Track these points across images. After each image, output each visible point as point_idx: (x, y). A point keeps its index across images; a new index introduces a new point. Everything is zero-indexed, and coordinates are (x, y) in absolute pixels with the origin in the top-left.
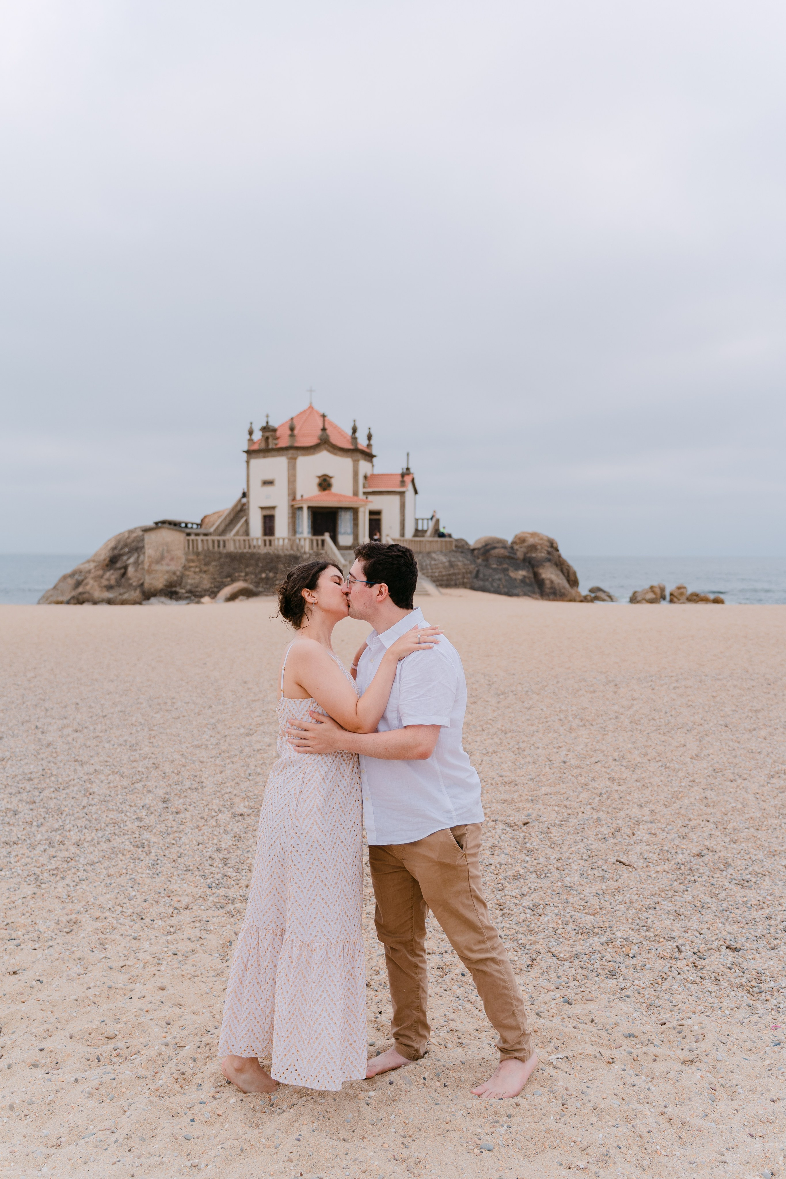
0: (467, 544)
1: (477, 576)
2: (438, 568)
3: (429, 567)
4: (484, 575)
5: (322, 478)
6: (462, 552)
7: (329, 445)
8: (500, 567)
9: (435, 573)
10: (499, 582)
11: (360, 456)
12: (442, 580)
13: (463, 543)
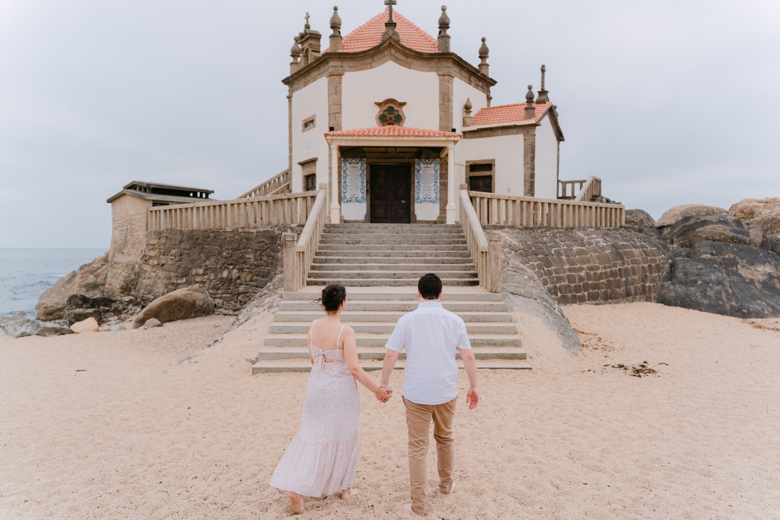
0: (648, 218)
1: (671, 276)
2: (583, 262)
3: (564, 258)
4: (686, 274)
5: (385, 108)
6: (641, 231)
7: (397, 50)
8: (719, 259)
9: (581, 269)
10: (718, 288)
11: (454, 70)
12: (596, 286)
13: (642, 216)
